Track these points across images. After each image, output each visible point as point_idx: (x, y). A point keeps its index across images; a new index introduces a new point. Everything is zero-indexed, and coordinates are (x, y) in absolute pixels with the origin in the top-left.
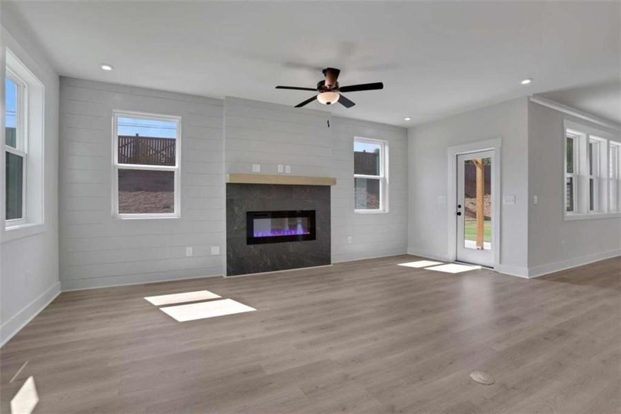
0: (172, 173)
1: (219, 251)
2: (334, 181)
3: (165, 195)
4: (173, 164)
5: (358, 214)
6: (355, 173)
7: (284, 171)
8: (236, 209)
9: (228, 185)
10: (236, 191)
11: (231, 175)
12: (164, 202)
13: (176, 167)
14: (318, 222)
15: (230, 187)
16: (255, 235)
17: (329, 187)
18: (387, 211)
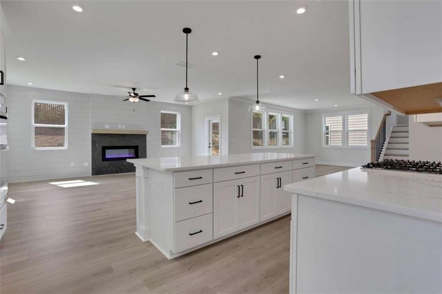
0: (63, 129)
1: (88, 164)
2: (148, 132)
3: (59, 137)
4: (64, 124)
5: (163, 148)
6: (162, 128)
7: (122, 127)
8: (97, 145)
9: (92, 134)
10: (96, 137)
11: (93, 130)
12: (59, 142)
13: (66, 125)
14: (139, 151)
15: (93, 135)
16: (107, 157)
17: (146, 135)
18: (180, 146)
